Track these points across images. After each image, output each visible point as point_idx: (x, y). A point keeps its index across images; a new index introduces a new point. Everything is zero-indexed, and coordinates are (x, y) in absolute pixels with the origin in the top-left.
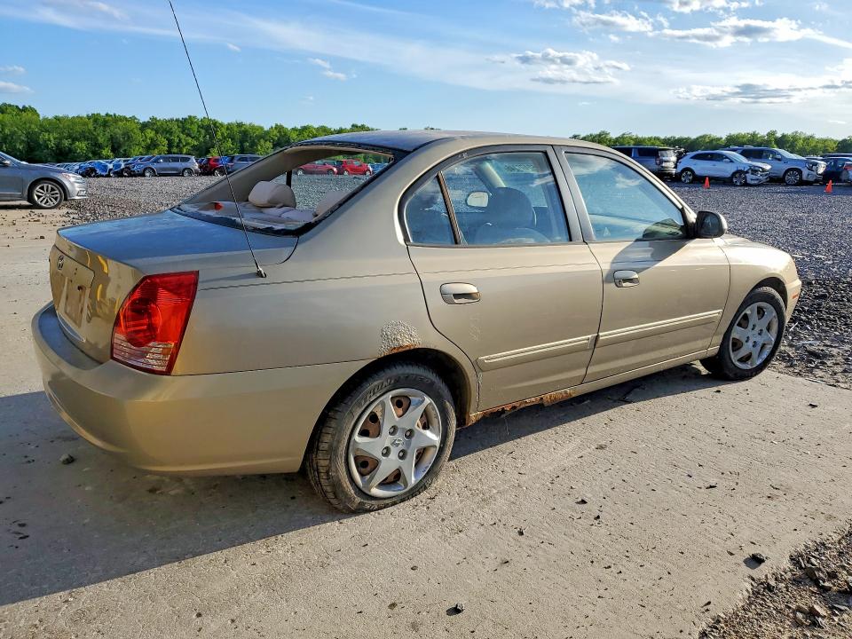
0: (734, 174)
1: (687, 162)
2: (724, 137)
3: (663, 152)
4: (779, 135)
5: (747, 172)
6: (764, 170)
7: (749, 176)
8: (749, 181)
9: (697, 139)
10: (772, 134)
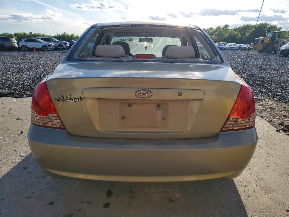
0: (43, 47)
1: (22, 43)
2: (13, 34)
3: (11, 39)
4: (33, 34)
5: (47, 46)
6: (52, 46)
7: (48, 47)
8: (49, 49)
9: (2, 34)
10: (31, 33)
